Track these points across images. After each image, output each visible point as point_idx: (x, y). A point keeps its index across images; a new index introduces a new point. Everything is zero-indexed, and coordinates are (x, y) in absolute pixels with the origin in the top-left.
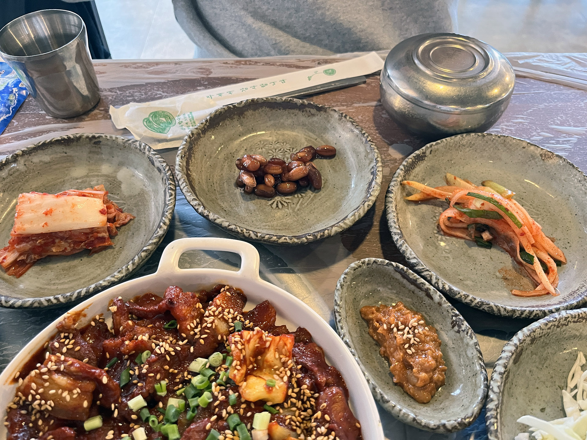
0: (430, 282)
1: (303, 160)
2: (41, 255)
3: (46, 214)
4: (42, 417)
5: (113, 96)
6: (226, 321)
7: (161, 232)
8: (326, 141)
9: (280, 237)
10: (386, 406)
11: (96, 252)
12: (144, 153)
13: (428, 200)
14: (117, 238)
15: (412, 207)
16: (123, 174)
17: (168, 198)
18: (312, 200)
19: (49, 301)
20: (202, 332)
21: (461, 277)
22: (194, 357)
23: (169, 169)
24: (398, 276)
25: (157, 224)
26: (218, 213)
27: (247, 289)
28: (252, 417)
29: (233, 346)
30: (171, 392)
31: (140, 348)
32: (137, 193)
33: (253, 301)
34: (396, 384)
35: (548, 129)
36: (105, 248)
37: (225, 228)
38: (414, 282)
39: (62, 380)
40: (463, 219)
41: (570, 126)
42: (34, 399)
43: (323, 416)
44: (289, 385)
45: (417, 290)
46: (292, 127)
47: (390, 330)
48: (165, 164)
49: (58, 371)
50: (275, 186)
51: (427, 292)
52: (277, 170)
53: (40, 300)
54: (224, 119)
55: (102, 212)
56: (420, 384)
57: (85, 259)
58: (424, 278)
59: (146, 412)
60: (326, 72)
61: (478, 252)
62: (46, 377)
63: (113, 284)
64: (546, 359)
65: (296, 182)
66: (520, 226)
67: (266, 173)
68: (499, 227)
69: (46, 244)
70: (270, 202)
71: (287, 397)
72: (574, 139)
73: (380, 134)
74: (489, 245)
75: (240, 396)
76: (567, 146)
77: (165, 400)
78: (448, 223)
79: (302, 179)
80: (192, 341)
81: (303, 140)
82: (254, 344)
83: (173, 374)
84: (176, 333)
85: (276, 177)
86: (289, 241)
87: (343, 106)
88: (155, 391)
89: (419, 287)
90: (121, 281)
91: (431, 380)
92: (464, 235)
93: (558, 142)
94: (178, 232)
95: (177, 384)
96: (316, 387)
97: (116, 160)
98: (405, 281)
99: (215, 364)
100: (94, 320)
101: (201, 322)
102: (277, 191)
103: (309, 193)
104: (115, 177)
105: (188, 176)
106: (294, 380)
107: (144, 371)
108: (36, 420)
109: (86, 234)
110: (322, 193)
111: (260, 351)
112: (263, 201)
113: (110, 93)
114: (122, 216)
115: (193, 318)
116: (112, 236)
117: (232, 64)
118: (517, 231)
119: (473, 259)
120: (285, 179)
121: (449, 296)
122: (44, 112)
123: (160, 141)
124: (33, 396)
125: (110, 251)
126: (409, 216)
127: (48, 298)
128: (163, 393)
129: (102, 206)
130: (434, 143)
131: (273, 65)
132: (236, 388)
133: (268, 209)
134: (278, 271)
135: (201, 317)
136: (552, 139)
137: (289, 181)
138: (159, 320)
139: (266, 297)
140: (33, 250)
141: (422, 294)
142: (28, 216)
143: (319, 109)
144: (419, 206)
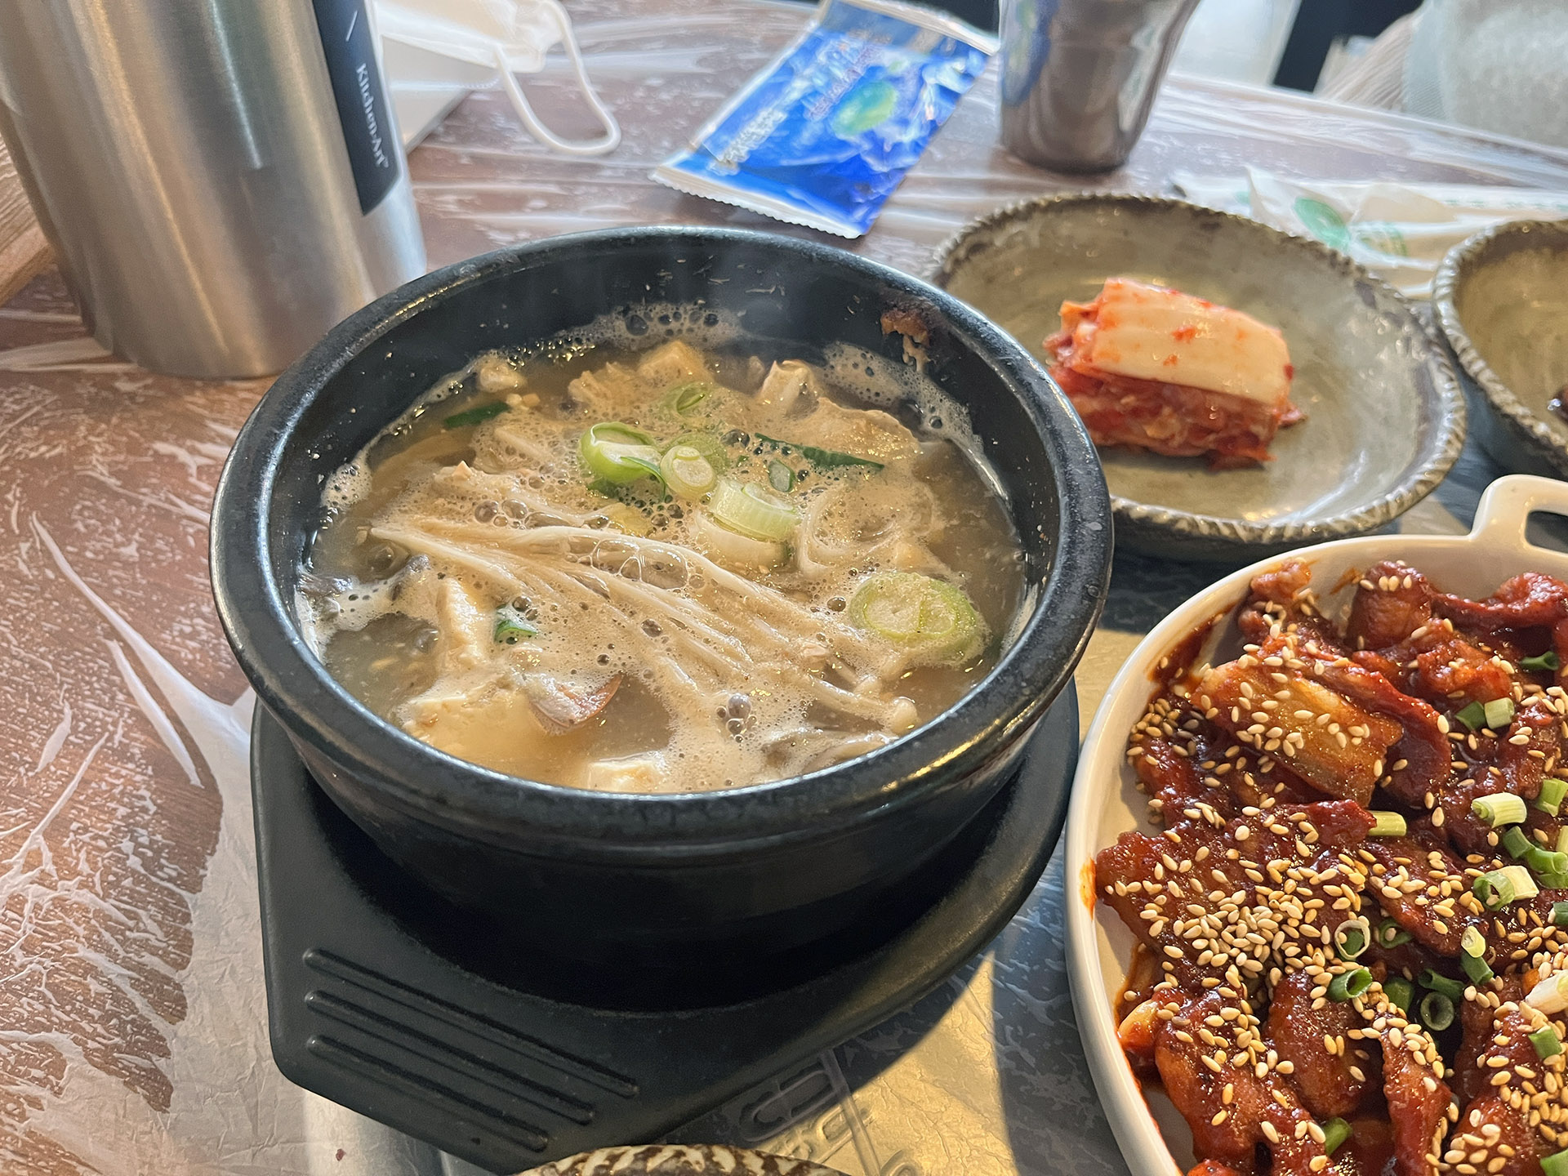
3: (1180, 336)
4: (1252, 770)
19: (1213, 525)
36: (1249, 463)
49: (1309, 674)
53: (1194, 520)
55: (1289, 371)
62: (1279, 677)
69: (1136, 412)
124: (1247, 713)
127: (1210, 519)
142: (1129, 330)
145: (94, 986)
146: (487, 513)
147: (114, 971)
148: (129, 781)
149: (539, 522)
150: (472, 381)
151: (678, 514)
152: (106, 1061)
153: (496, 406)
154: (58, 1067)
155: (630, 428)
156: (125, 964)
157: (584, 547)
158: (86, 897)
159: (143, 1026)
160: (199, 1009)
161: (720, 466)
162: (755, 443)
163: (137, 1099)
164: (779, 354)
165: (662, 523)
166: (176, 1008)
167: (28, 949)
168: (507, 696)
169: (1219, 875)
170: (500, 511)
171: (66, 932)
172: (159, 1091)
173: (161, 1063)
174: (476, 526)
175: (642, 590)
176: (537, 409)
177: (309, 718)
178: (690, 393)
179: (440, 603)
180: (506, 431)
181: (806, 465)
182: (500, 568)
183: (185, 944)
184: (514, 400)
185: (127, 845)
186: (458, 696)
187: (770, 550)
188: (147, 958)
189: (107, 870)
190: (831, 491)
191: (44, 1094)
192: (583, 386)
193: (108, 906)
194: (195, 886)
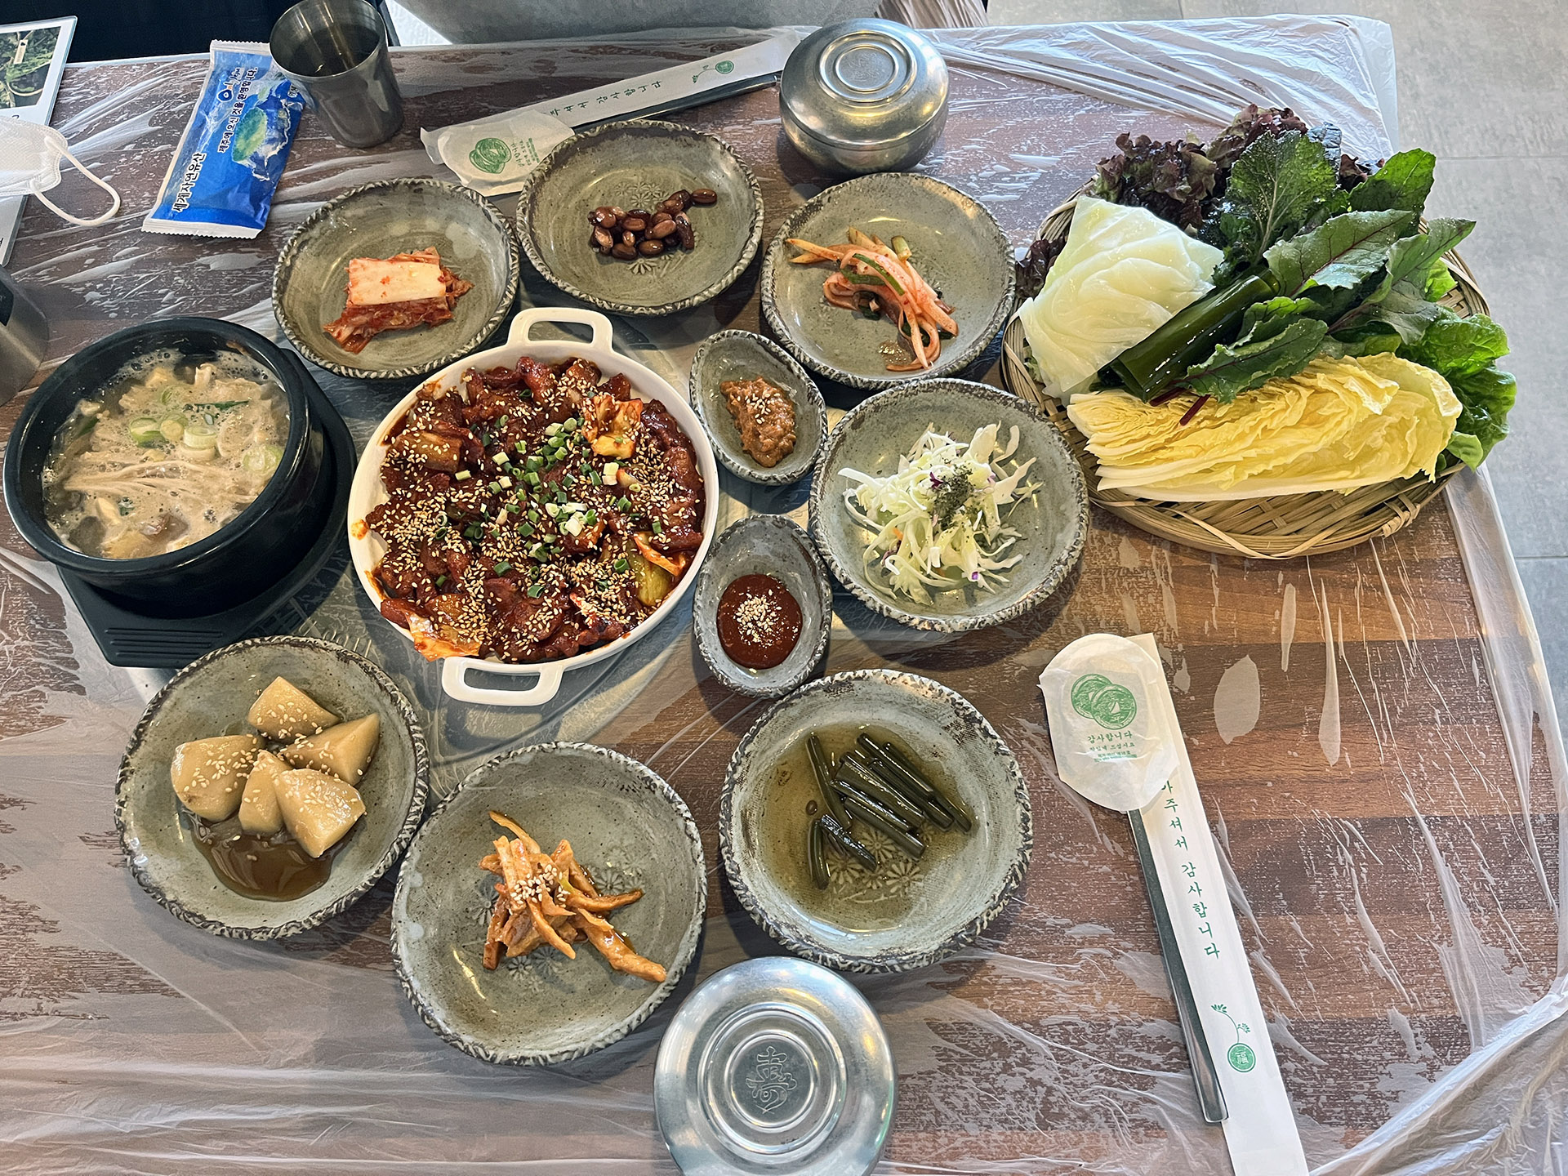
0: (792, 355)
1: (673, 213)
2: (377, 329)
3: (383, 282)
4: (417, 470)
5: (420, 110)
6: (580, 392)
7: (507, 302)
8: (706, 182)
9: (635, 307)
10: (727, 464)
11: (436, 326)
12: (478, 205)
13: (819, 262)
14: (458, 308)
15: (797, 272)
16: (454, 231)
17: (511, 263)
18: (682, 263)
20: (555, 401)
21: (837, 351)
22: (549, 422)
23: (510, 227)
24: (761, 349)
25: (501, 293)
26: (568, 280)
27: (601, 363)
28: (603, 467)
29: (584, 409)
30: (530, 452)
31: (498, 413)
32: (472, 256)
33: (607, 375)
34: (745, 452)
35: (1008, 159)
36: (445, 321)
37: (576, 298)
38: (776, 355)
39: (433, 437)
40: (847, 286)
41: (1039, 154)
42: (408, 454)
43: (665, 467)
44: (637, 443)
45: (780, 364)
46: (664, 161)
47: (743, 402)
48: (503, 220)
49: (427, 430)
50: (637, 246)
51: (788, 364)
52: (639, 225)
54: (573, 155)
55: (440, 280)
56: (764, 449)
57: (425, 334)
58: (788, 351)
59: (509, 466)
60: (719, 67)
61: (864, 324)
62: (417, 435)
63: (463, 356)
64: (895, 429)
65: (663, 240)
66: (902, 293)
67: (625, 230)
68: (885, 295)
69: (383, 317)
70: (631, 266)
71: (634, 454)
72: (1036, 175)
73: (782, 168)
74: (877, 315)
75: (592, 452)
76: (1023, 185)
77: (524, 457)
78: (835, 291)
79: (668, 236)
80: (547, 409)
81: (678, 180)
82: (603, 409)
83: (530, 437)
84: (531, 402)
85: (638, 234)
86: (645, 311)
87: (739, 124)
88: (516, 449)
89: (780, 359)
90: (471, 353)
91: (776, 445)
92: (849, 305)
93: (1013, 180)
94: (523, 302)
95: (536, 446)
96: (663, 447)
97: (443, 212)
98: (768, 355)
99: (570, 429)
100: (449, 392)
101: (555, 393)
102: (639, 252)
103: (680, 254)
104: (443, 236)
105: (532, 234)
106: (642, 441)
107: (504, 431)
108: (412, 473)
109: (424, 305)
110: (695, 254)
111: (610, 416)
112: (623, 265)
113: (414, 106)
114: (460, 284)
115: (547, 387)
116: (451, 309)
117: (586, 52)
118: (902, 299)
119: (855, 333)
120: (648, 236)
121: (809, 369)
122: (331, 138)
123: (494, 184)
124: (407, 452)
125: (450, 324)
126: (792, 282)
128: (524, 452)
129: (439, 273)
130: (834, 188)
131: (645, 53)
132: (589, 446)
133: (628, 274)
134: (638, 347)
135: (555, 387)
136: (1006, 174)
137: (654, 239)
138: (515, 388)
139: (619, 370)
140: (370, 324)
141: (784, 367)
142: (363, 285)
143: (698, 137)
144: (809, 270)
145: (43, 668)
146: (103, 468)
147: (48, 662)
148: (22, 600)
149: (124, 466)
150: (80, 416)
151: (173, 447)
152: (59, 688)
153: (93, 422)
154: (43, 695)
155: (146, 416)
156: (51, 658)
157: (141, 471)
158: (26, 643)
159: (66, 674)
160: (82, 663)
161: (184, 423)
162: (195, 408)
163: (75, 694)
164: (196, 364)
165: (169, 452)
166: (76, 666)
167: (14, 665)
168: (132, 533)
169: (403, 512)
170: (108, 466)
171: (25, 656)
172: (81, 690)
173: (77, 682)
174: (100, 475)
175: (165, 482)
176: (109, 417)
177: (65, 562)
178: (166, 393)
179: (98, 508)
180: (99, 433)
181: (217, 411)
182: (113, 488)
183: (69, 645)
184: (100, 416)
185: (32, 622)
186: (115, 539)
187: (209, 452)
188: (58, 654)
189: (30, 632)
190: (229, 419)
191: (42, 704)
192: (125, 401)
193: (35, 643)
194: (64, 626)
